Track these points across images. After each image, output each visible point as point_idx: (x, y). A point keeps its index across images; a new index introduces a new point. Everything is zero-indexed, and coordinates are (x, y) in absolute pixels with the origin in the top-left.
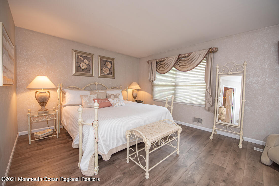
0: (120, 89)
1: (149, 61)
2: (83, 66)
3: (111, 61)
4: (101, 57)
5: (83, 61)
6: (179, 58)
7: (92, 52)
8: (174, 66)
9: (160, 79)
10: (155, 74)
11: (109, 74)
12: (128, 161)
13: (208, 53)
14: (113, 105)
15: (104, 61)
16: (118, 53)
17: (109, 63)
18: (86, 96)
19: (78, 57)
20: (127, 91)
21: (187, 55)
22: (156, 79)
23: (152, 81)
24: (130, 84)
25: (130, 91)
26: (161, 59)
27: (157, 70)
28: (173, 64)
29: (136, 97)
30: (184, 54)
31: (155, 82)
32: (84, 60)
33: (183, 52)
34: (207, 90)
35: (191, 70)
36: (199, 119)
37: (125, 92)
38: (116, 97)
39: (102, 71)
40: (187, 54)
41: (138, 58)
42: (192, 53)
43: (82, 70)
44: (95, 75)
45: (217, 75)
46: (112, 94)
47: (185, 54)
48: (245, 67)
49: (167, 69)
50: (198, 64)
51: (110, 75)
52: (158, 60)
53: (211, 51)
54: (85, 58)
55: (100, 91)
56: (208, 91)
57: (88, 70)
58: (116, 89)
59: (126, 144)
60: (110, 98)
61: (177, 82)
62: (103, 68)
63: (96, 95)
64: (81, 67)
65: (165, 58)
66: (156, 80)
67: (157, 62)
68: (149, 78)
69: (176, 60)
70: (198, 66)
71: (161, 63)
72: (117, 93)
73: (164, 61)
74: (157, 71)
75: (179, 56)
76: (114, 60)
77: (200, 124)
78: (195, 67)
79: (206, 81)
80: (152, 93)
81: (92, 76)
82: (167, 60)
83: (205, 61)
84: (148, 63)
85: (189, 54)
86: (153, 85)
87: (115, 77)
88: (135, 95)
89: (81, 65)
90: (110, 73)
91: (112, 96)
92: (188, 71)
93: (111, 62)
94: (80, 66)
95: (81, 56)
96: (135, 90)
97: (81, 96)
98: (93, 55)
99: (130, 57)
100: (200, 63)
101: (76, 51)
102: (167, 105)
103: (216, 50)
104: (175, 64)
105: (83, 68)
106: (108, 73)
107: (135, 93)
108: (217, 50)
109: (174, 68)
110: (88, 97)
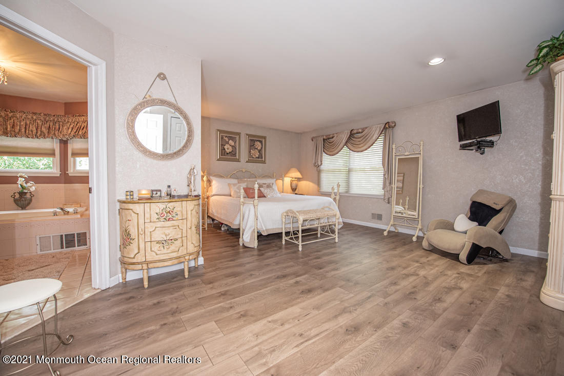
0: (273, 176)
1: (314, 137)
2: (228, 148)
3: (262, 139)
4: (249, 135)
5: (228, 143)
6: (352, 135)
7: (238, 131)
8: (346, 144)
9: (328, 162)
10: (321, 156)
11: (258, 158)
12: (284, 242)
13: (385, 128)
14: (265, 195)
15: (253, 141)
16: (270, 129)
17: (258, 143)
18: (234, 185)
19: (222, 138)
20: (283, 181)
21: (360, 131)
22: (323, 163)
23: (318, 166)
24: (287, 171)
25: (287, 180)
26: (329, 135)
27: (325, 150)
28: (344, 141)
29: (296, 189)
30: (357, 130)
31: (322, 167)
32: (229, 140)
33: (357, 127)
34: (384, 175)
35: (366, 149)
36: (378, 214)
37: (280, 182)
38: (269, 186)
39: (250, 154)
40: (361, 129)
41: (298, 133)
42: (366, 128)
43: (227, 153)
44: (242, 159)
45: (394, 156)
46: (264, 184)
47: (359, 129)
48: (422, 146)
49: (337, 149)
50: (374, 143)
51: (260, 159)
52: (325, 137)
53: (388, 127)
54: (230, 138)
55: (249, 180)
56: (386, 176)
57: (233, 153)
58: (268, 178)
59: (282, 228)
60: (263, 187)
61: (351, 167)
62: (252, 150)
63: (246, 184)
64: (226, 150)
65: (334, 134)
66: (323, 165)
67: (324, 139)
68: (313, 162)
69: (348, 137)
70: (374, 145)
71: (330, 141)
72: (269, 182)
73: (333, 138)
74: (324, 152)
75: (351, 132)
76: (265, 138)
77: (379, 221)
78: (371, 146)
79: (383, 164)
80: (318, 183)
81: (238, 161)
82: (337, 137)
83: (381, 138)
84: (313, 140)
85: (363, 130)
86: (319, 172)
87: (267, 161)
88: (294, 186)
89: (226, 147)
90: (260, 156)
91: (264, 186)
92: (362, 151)
93: (261, 142)
94: (224, 149)
95: (226, 137)
96: (294, 179)
97: (229, 185)
98: (239, 134)
99: (286, 132)
100: (376, 141)
101: (221, 131)
102: (333, 196)
103: (393, 125)
104: (346, 142)
105: (228, 151)
106: (257, 156)
107: (295, 183)
108: (395, 125)
109: (345, 148)
110: (237, 186)
